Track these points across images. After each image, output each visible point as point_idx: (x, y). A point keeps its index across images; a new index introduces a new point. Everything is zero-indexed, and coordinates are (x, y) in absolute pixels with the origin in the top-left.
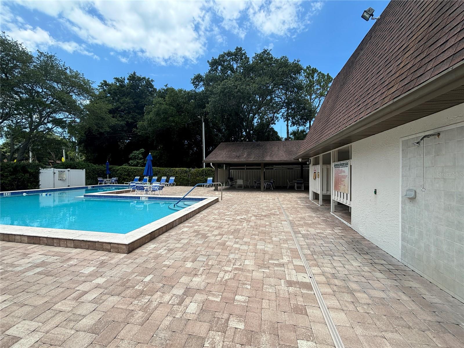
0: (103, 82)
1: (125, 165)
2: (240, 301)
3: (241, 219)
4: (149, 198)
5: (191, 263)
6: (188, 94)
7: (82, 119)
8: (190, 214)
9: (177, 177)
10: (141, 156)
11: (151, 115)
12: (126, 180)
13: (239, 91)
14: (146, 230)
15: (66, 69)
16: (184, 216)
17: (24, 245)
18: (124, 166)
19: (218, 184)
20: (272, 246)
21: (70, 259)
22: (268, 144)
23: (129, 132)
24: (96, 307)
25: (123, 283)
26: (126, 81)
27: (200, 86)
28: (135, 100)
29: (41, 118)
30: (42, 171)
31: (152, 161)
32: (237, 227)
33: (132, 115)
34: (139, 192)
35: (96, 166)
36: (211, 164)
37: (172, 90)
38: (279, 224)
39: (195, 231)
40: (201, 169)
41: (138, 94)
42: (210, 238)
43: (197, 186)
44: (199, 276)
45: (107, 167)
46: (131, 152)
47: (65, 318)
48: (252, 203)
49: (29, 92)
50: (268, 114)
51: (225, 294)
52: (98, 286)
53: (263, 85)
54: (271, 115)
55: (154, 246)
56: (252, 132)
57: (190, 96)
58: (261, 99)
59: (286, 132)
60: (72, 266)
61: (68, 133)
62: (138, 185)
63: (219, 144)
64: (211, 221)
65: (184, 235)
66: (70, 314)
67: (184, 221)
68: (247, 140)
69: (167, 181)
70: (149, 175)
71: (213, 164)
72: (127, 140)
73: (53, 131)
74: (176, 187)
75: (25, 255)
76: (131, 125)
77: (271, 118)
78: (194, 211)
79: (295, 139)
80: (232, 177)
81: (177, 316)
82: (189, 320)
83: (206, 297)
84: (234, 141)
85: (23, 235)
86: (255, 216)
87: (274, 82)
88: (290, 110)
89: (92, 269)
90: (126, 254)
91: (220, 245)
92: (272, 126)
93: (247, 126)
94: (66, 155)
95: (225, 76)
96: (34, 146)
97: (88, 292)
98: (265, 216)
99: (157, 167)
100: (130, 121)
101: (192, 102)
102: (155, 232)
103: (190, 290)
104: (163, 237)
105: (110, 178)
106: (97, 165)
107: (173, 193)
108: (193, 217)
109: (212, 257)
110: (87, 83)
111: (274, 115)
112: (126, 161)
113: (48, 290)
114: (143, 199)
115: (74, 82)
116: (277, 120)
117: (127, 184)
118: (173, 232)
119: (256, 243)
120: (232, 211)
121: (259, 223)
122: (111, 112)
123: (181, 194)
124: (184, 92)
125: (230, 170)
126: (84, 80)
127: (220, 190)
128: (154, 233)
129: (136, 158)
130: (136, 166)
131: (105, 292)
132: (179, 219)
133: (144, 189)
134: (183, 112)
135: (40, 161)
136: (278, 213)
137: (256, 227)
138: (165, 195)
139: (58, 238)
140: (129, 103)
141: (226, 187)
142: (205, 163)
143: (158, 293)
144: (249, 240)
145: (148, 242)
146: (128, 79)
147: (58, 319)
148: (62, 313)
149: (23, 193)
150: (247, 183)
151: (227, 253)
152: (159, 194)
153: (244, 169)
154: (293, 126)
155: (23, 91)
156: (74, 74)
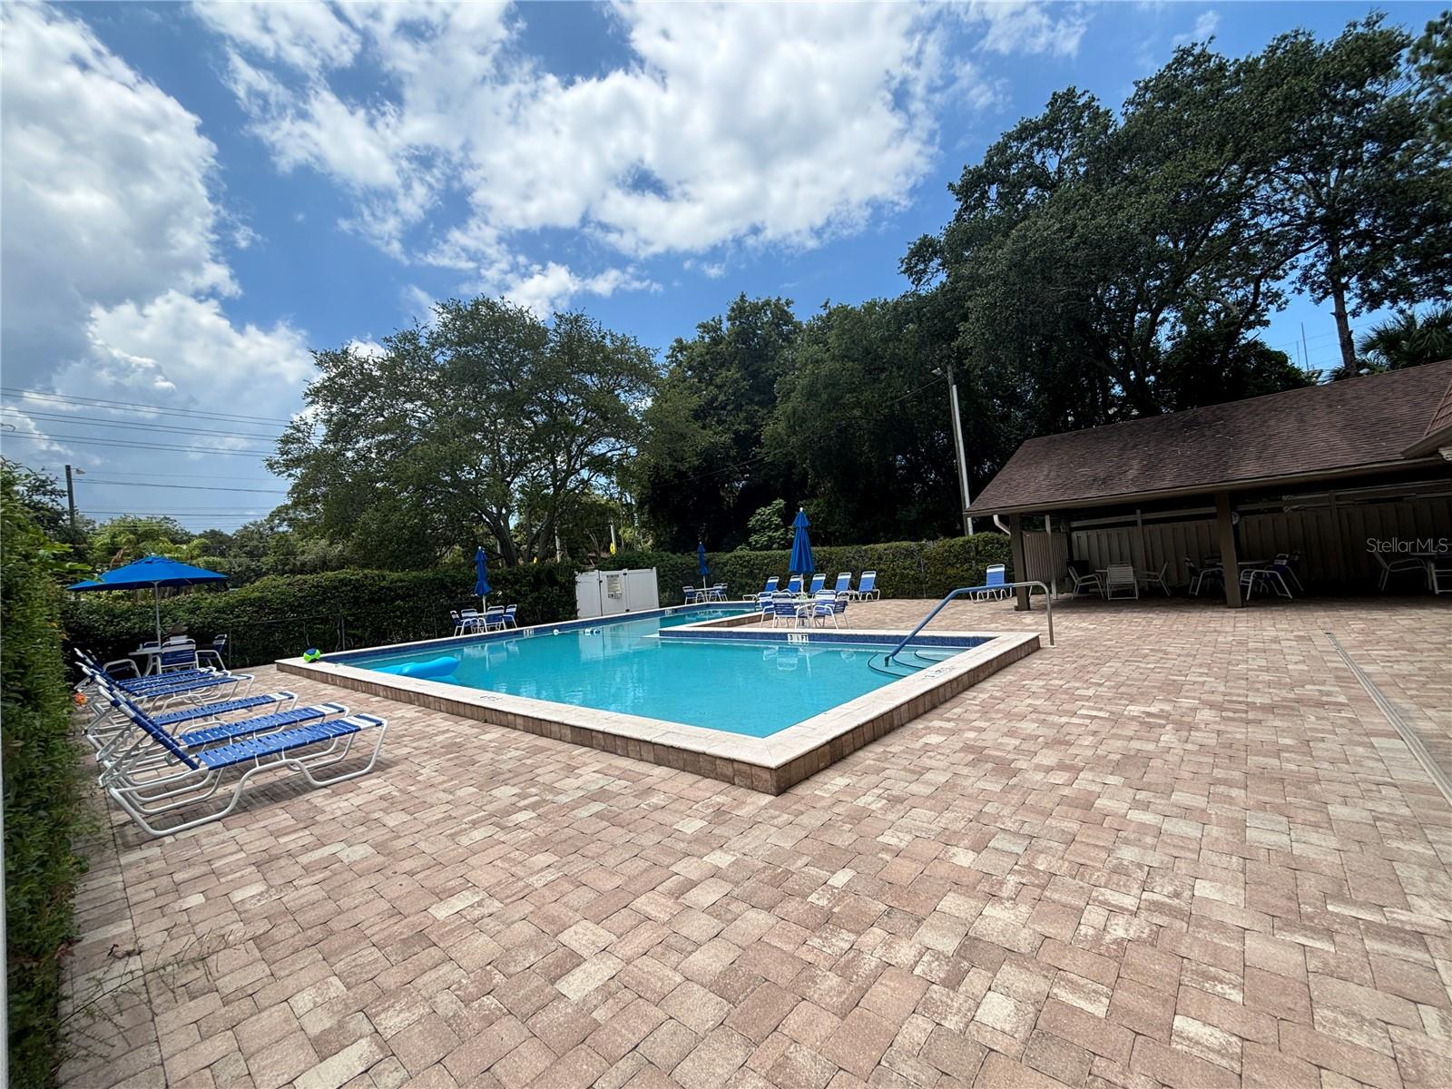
0: (675, 344)
1: (742, 549)
2: (1197, 1043)
3: (1149, 714)
4: (812, 637)
5: (972, 855)
6: (895, 309)
7: (641, 446)
8: (941, 690)
9: (882, 570)
10: (776, 520)
11: (796, 401)
12: (747, 588)
13: (1084, 240)
14: (817, 732)
15: (603, 337)
16: (923, 694)
17: (567, 745)
18: (738, 552)
19: (1028, 588)
20: (1333, 842)
21: (650, 790)
22: (1242, 412)
23: (743, 460)
24: (721, 927)
25: (775, 878)
26: (726, 325)
27: (932, 273)
28: (750, 369)
29: (570, 461)
30: (580, 578)
31: (806, 528)
32: (1136, 745)
33: (746, 411)
34: (782, 620)
35: (677, 558)
36: (996, 518)
37: (845, 313)
38: (1360, 750)
39: (967, 748)
40: (960, 540)
41: (756, 349)
42: (1027, 776)
43: (953, 598)
44: (1008, 905)
45: (701, 558)
46: (753, 513)
47: (659, 936)
48: (1188, 655)
49: (548, 407)
50: (1223, 294)
51: (1121, 995)
52: (716, 874)
53: (1189, 187)
54: (1241, 293)
55: (847, 781)
56: (1152, 378)
57: (903, 313)
58: (1181, 245)
59: (1338, 341)
60: (656, 808)
61: (618, 484)
62: (778, 601)
63: (1017, 447)
64: (1023, 717)
65: (931, 757)
66: (666, 930)
67: (925, 712)
68: (1135, 412)
69: (854, 585)
70: (805, 569)
71: (1002, 519)
72: (738, 480)
73: (591, 485)
74: (883, 602)
75: (571, 770)
76: (746, 441)
77: (1240, 303)
78: (956, 679)
79: (1393, 366)
80: (1085, 557)
81: (946, 1024)
82: (992, 1050)
83: (1043, 986)
84: (1076, 426)
85: (563, 724)
86: (1212, 706)
87: (1243, 157)
88: (1345, 244)
89: (699, 824)
90: (772, 798)
91: (1069, 806)
92: (1250, 335)
93: (1128, 362)
94: (618, 537)
95: (1017, 210)
96: (562, 524)
97: (696, 885)
98: (1270, 709)
99: (823, 545)
100: (743, 428)
101: (909, 332)
102: (844, 739)
103: (981, 945)
104: (868, 756)
105: (710, 585)
106: (679, 554)
107: (876, 621)
108: (955, 700)
109: (1043, 843)
110: (643, 356)
111: (1257, 287)
112: (744, 535)
113: (619, 860)
114: (795, 640)
115: (620, 363)
116: (1273, 308)
117: (750, 598)
118: (895, 744)
119: (1240, 816)
120: (1101, 685)
121: (1238, 736)
122: (699, 415)
123: (903, 625)
124: (882, 308)
125: (1074, 535)
126: (638, 351)
127: (1042, 609)
128: (838, 742)
129: (764, 528)
130: (769, 547)
131: (735, 894)
132: (908, 702)
133: (794, 612)
134: (883, 370)
135: (573, 558)
136: (1342, 699)
137: (1230, 752)
138: (852, 628)
139: (623, 737)
140: (736, 381)
141: (1060, 596)
142: (973, 519)
143: (876, 930)
144: (1200, 802)
145: (826, 768)
146: (729, 319)
147: (645, 937)
148: (650, 922)
149: (552, 628)
150: (1156, 577)
151: (1105, 839)
152: (836, 625)
153: (1134, 523)
154: (1370, 310)
155: (538, 409)
156: (618, 343)
